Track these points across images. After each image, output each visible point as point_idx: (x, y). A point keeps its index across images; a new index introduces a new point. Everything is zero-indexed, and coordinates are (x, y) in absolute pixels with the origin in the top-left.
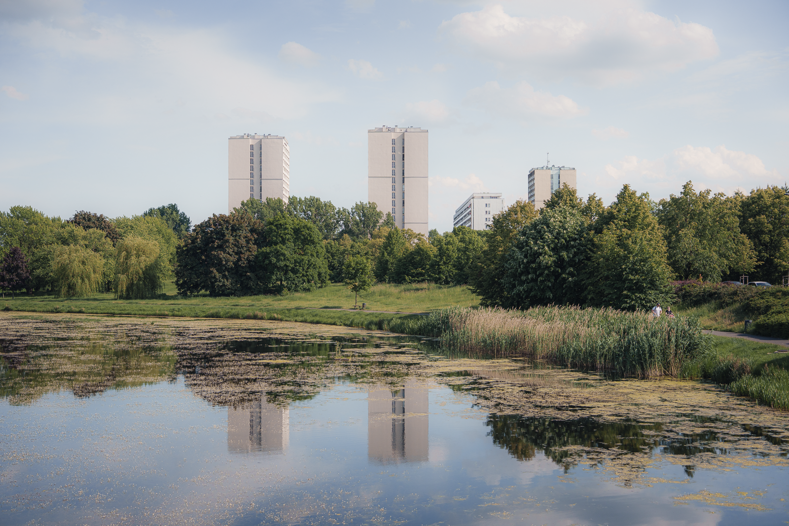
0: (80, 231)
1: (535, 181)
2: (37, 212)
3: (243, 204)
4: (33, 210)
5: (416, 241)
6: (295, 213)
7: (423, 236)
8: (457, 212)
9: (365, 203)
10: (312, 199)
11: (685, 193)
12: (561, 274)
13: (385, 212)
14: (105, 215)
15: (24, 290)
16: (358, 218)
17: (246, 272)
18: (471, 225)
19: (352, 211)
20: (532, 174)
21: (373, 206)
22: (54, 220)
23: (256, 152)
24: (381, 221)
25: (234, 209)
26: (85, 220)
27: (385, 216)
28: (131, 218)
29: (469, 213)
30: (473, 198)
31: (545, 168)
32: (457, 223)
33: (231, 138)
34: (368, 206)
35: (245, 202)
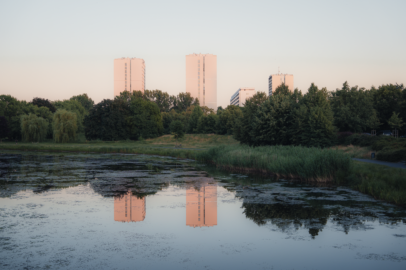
0: (36, 108)
1: (272, 82)
2: (14, 98)
3: (121, 93)
4: (11, 97)
5: (209, 112)
6: (148, 98)
7: (213, 110)
8: (232, 97)
9: (184, 93)
10: (157, 91)
11: (344, 88)
12: (279, 130)
13: (195, 98)
14: (49, 99)
15: (7, 138)
16: (180, 101)
17: (121, 129)
18: (239, 104)
19: (177, 97)
20: (271, 78)
21: (188, 95)
22: (22, 102)
23: (128, 67)
24: (193, 103)
25: (117, 96)
26: (39, 102)
27: (195, 100)
28: (62, 101)
29: (238, 98)
30: (240, 90)
31: (277, 75)
32: (232, 103)
33: (115, 59)
34: (186, 94)
35: (122, 92)
